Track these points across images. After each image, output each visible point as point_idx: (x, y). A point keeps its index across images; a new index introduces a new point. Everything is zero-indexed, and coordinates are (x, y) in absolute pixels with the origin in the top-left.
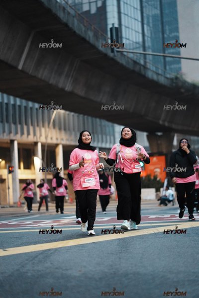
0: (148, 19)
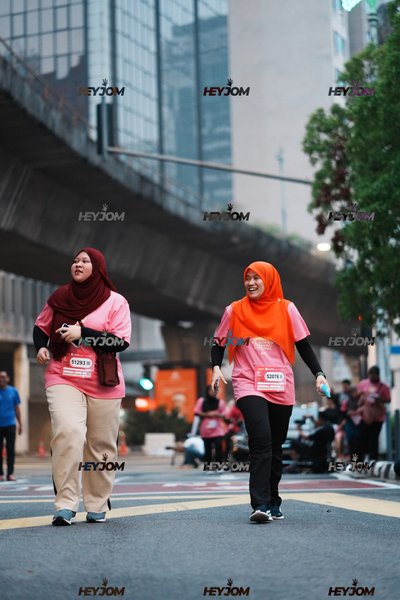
0: (171, 94)
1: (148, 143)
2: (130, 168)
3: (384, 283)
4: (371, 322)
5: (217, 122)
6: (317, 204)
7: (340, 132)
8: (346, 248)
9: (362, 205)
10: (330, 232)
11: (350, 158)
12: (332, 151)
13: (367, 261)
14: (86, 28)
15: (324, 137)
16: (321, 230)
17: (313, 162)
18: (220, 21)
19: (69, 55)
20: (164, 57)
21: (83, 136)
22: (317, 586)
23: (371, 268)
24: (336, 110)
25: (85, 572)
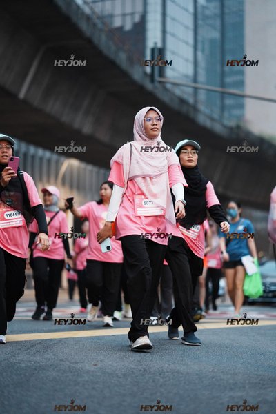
1: (186, 76)
20: (199, 16)
21: (141, 70)
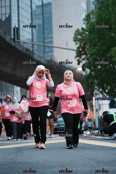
1: (29, 39)
2: (23, 47)
3: (97, 79)
4: (93, 90)
5: (49, 34)
6: (77, 56)
7: (84, 35)
8: (86, 69)
9: (90, 56)
10: (81, 64)
11: (87, 43)
12: (82, 41)
13: (92, 73)
14: (10, 6)
15: (79, 37)
16: (79, 64)
17: (76, 44)
18: (49, 4)
19: (5, 14)
20: (33, 14)
21: (9, 37)
22: (76, 164)
23: (93, 74)
24: (83, 29)
25: (9, 161)
